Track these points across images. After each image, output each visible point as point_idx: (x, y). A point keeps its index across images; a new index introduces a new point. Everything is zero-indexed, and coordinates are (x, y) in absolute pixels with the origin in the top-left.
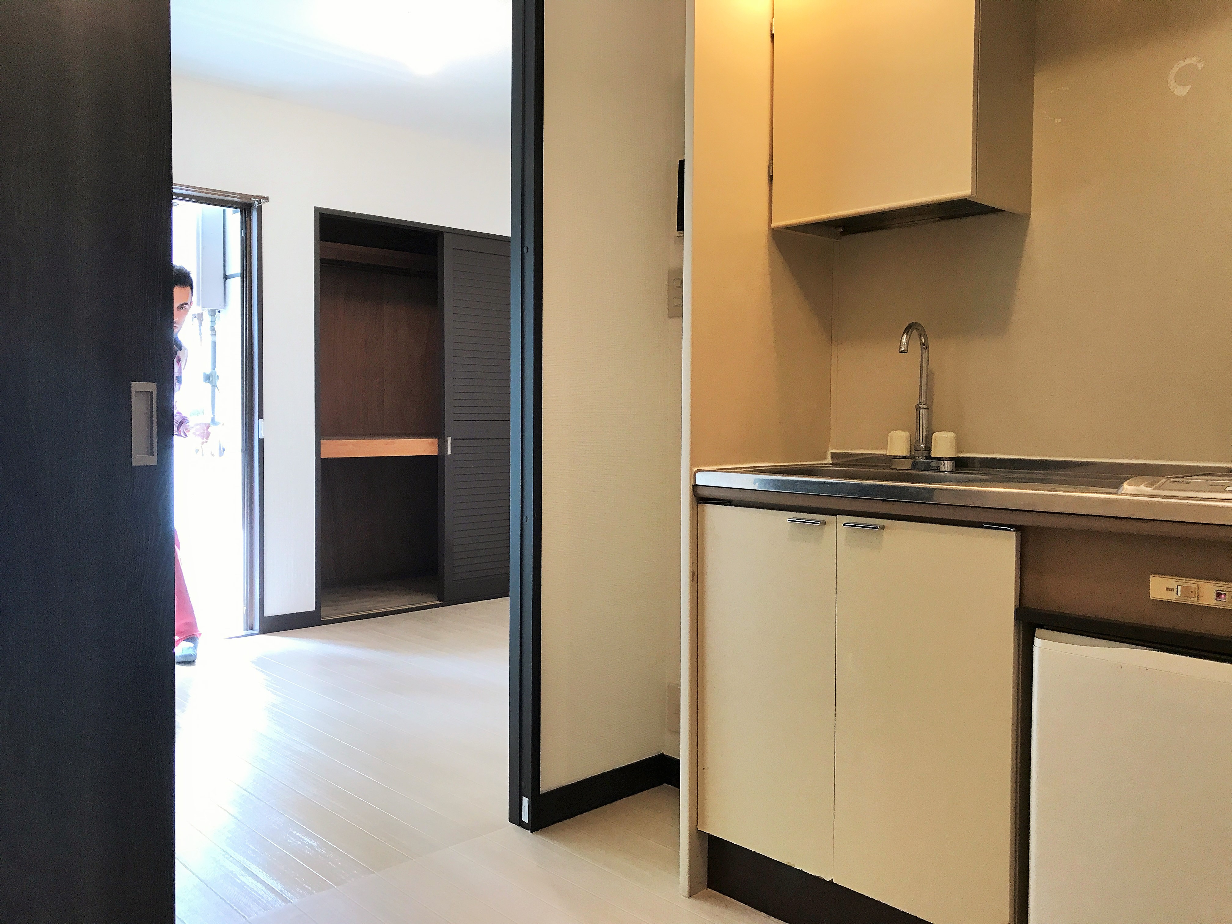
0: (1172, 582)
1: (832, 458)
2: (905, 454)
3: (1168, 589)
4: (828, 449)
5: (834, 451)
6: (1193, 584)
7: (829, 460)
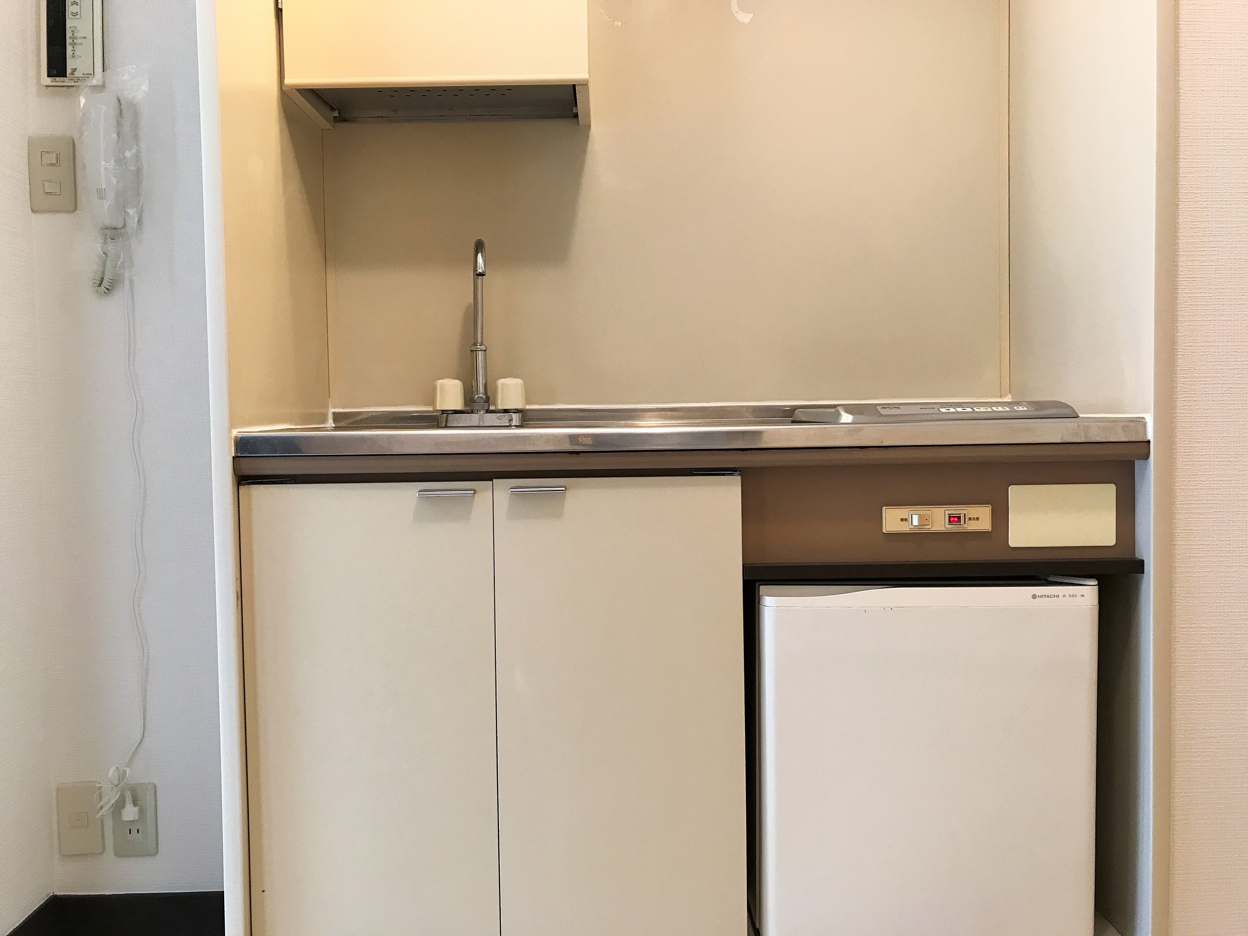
0: (903, 512)
1: (335, 420)
2: (459, 407)
3: (902, 520)
4: (327, 407)
5: (333, 410)
6: (926, 511)
7: (330, 423)
